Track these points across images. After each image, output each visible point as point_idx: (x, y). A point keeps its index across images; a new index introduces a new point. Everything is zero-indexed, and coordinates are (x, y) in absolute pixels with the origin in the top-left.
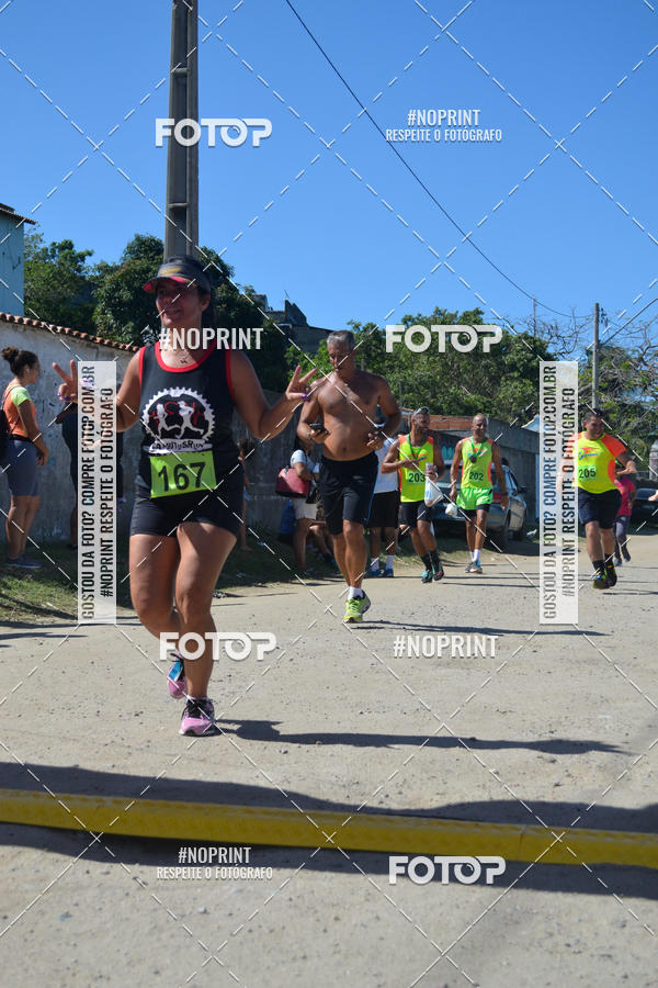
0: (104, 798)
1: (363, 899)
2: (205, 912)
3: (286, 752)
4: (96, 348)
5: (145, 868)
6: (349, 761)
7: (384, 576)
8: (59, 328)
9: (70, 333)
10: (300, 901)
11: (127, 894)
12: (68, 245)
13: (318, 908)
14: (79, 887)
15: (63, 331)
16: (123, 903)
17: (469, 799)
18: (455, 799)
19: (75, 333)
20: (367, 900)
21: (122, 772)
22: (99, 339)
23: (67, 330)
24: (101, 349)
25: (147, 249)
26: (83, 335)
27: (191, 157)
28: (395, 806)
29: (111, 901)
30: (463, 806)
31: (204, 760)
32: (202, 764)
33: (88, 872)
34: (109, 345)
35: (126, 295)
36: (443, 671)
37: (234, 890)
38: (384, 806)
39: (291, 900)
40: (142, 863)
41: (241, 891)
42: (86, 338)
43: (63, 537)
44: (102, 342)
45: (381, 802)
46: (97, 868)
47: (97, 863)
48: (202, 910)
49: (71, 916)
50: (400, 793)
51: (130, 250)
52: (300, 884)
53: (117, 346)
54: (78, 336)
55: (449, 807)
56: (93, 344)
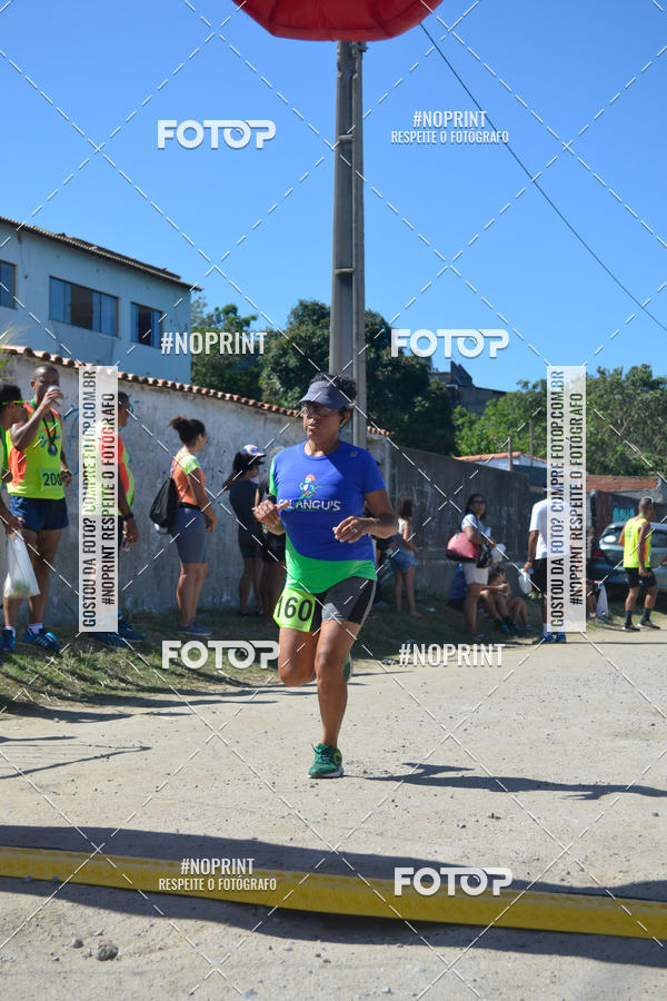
0: (284, 872)
1: (548, 982)
2: (389, 991)
3: (464, 826)
4: (263, 414)
5: (327, 945)
6: (529, 835)
7: (557, 641)
8: (228, 396)
9: (239, 399)
10: (484, 981)
11: (311, 972)
12: (232, 310)
13: (504, 990)
14: (261, 964)
15: (231, 398)
16: (307, 981)
17: (654, 877)
18: (639, 878)
19: (243, 400)
20: (553, 983)
21: (300, 845)
22: (267, 406)
23: (235, 397)
24: (270, 416)
25: (312, 313)
26: (251, 402)
27: (356, 222)
28: (577, 884)
29: (294, 979)
30: (647, 885)
31: (381, 834)
32: (379, 838)
33: (270, 948)
34: (277, 411)
35: (293, 362)
36: (622, 742)
37: (417, 969)
38: (565, 884)
39: (475, 981)
40: (323, 940)
41: (425, 970)
42: (254, 405)
43: (233, 604)
44: (270, 408)
45: (563, 880)
46: (280, 944)
47: (280, 939)
48: (386, 990)
49: (256, 993)
50: (582, 870)
51: (295, 314)
52: (483, 965)
53: (285, 412)
54: (246, 403)
55: (633, 886)
56: (261, 411)
